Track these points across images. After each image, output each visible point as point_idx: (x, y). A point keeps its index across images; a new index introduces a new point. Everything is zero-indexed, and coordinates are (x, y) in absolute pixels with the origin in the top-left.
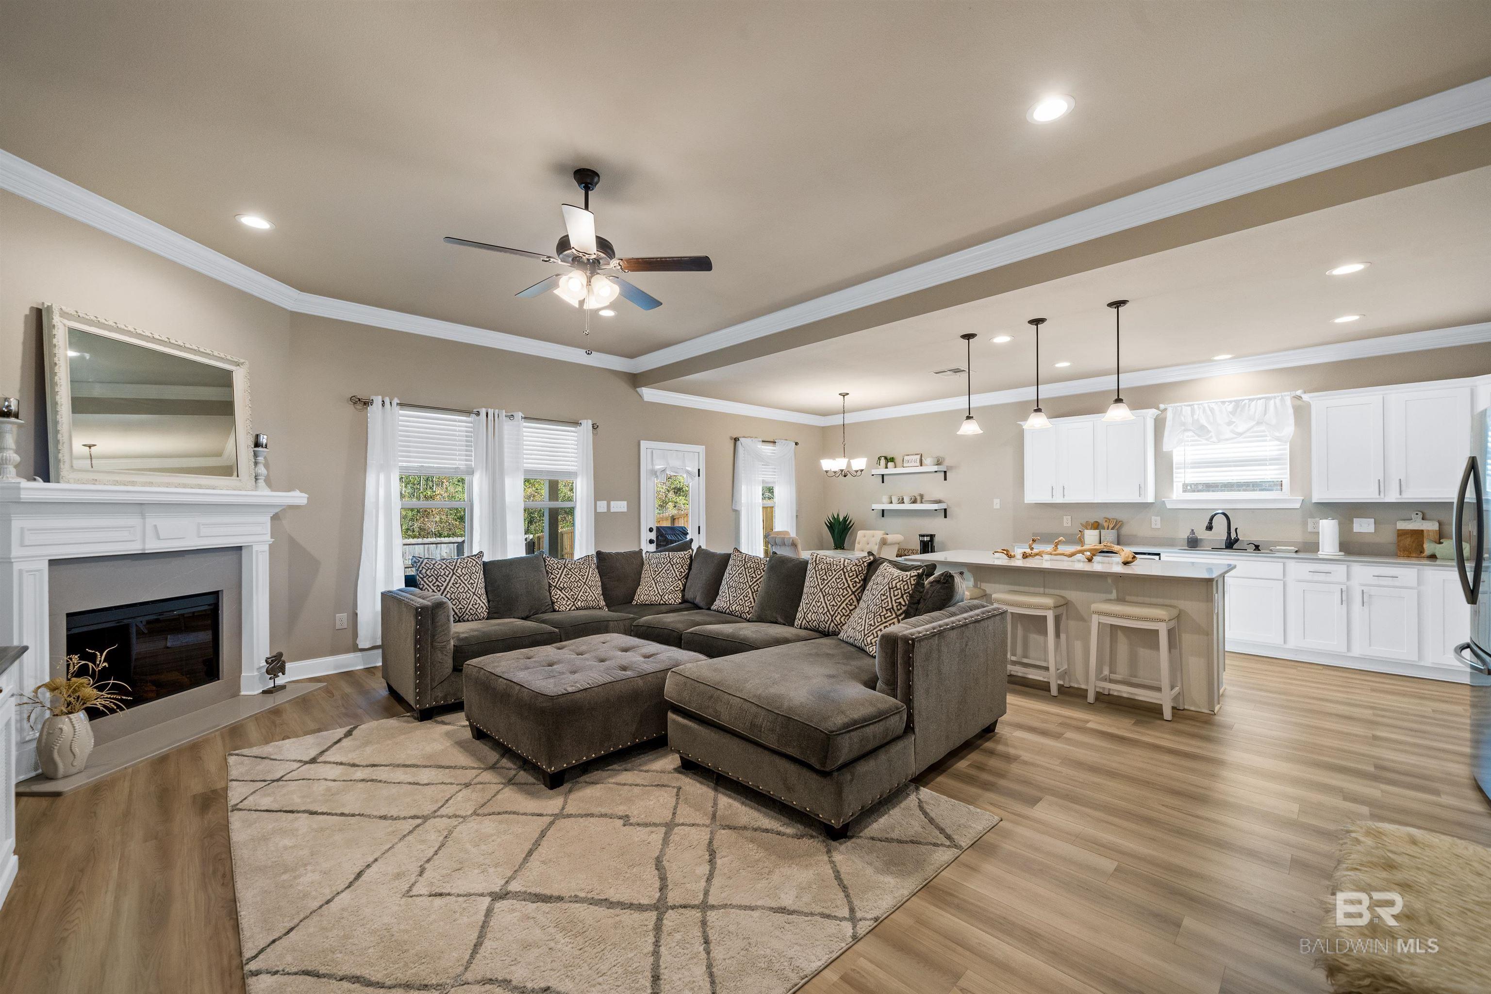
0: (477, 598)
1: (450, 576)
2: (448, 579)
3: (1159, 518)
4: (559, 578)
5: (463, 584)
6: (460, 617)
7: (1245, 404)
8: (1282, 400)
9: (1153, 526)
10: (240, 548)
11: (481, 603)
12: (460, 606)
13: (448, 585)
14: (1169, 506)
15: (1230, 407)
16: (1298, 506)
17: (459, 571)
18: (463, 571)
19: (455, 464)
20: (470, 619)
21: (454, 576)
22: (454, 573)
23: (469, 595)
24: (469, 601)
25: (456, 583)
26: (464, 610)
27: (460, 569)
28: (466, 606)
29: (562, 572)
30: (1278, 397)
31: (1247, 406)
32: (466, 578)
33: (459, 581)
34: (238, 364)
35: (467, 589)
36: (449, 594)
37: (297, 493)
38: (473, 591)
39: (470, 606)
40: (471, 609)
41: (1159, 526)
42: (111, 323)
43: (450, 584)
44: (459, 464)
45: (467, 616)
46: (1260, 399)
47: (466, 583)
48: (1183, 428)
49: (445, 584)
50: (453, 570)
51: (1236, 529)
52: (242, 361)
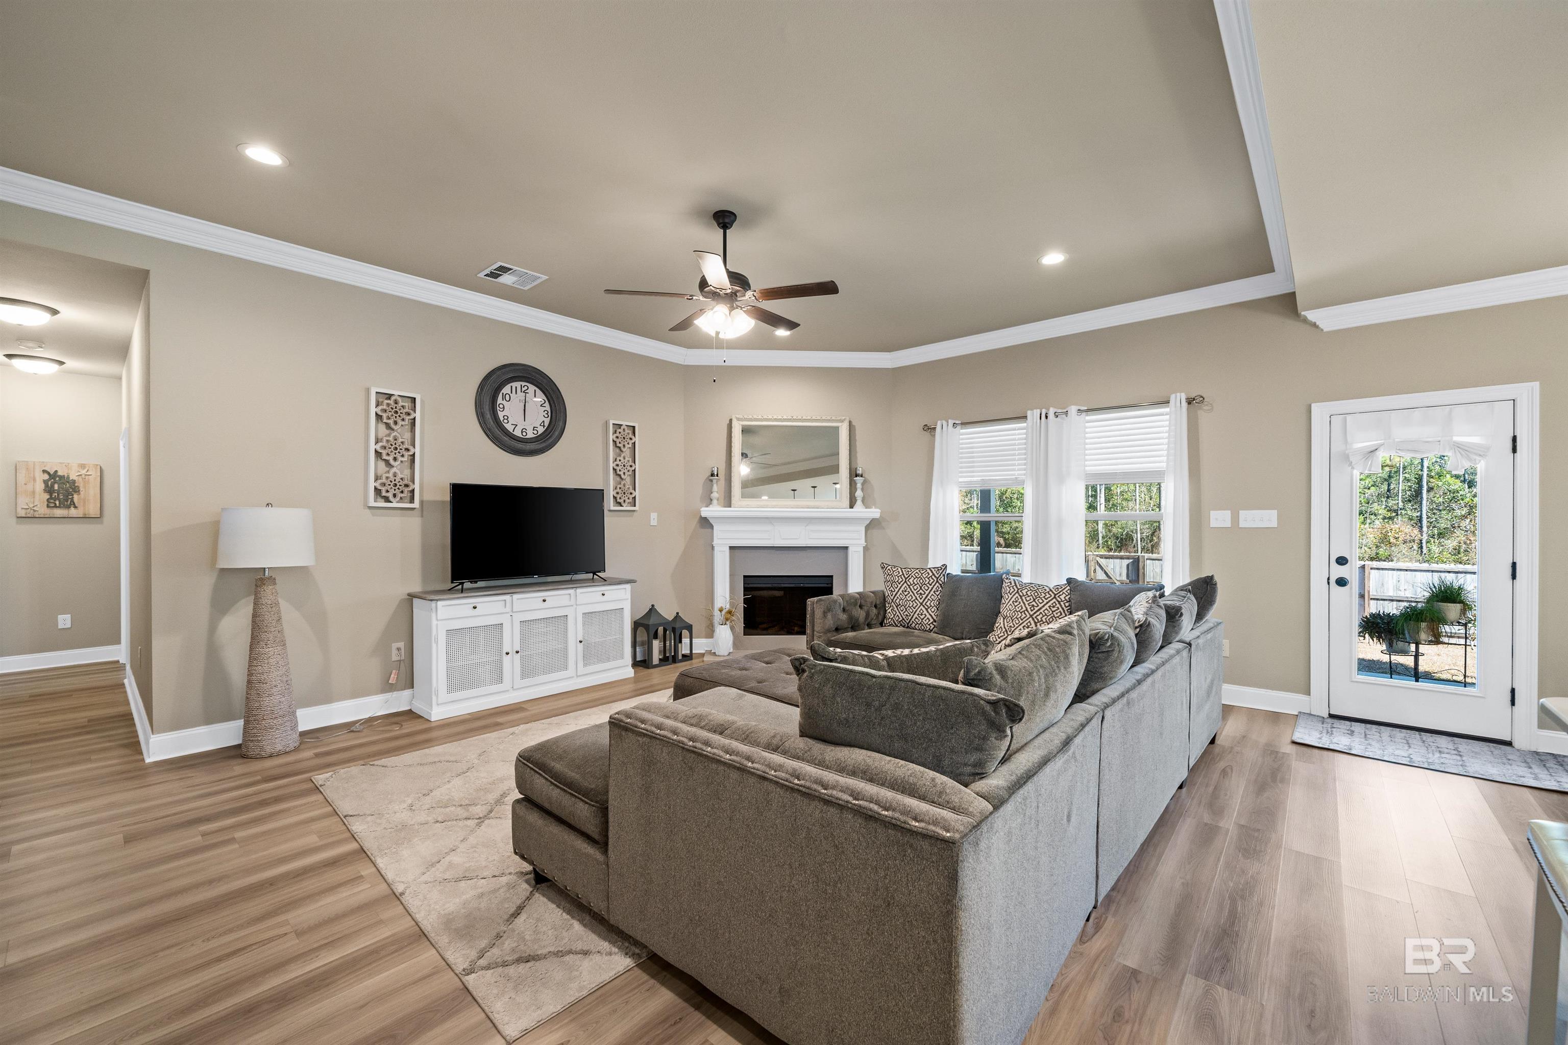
0: (924, 609)
1: (902, 583)
2: (900, 586)
4: (1041, 608)
5: (911, 593)
6: (908, 624)
10: (846, 548)
11: (927, 614)
12: (906, 613)
13: (898, 591)
17: (911, 581)
18: (915, 581)
19: (1014, 475)
20: (917, 627)
21: (905, 584)
22: (905, 582)
23: (915, 604)
24: (915, 610)
25: (905, 591)
26: (910, 618)
27: (913, 578)
28: (912, 614)
29: (1047, 603)
32: (915, 587)
33: (909, 590)
34: (842, 421)
35: (914, 598)
36: (898, 600)
37: (873, 510)
38: (921, 601)
39: (916, 615)
40: (916, 618)
42: (760, 417)
43: (900, 591)
44: (1018, 475)
45: (913, 625)
47: (915, 592)
49: (897, 590)
50: (906, 579)
52: (844, 418)
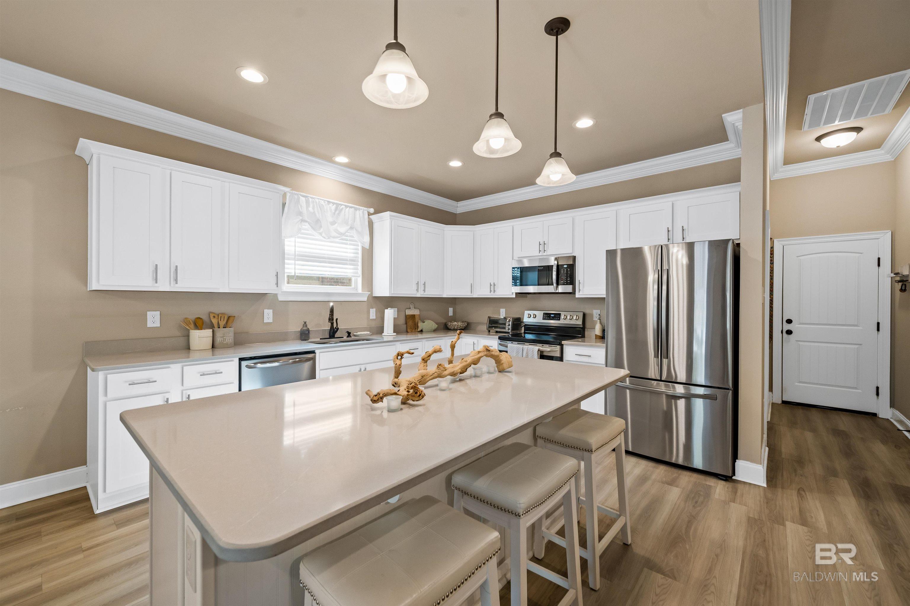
3: (271, 311)
7: (342, 209)
8: (363, 212)
9: (266, 321)
14: (281, 298)
15: (334, 207)
16: (365, 299)
30: (361, 209)
31: (344, 210)
41: (271, 320)
46: (351, 207)
48: (301, 218)
51: (337, 319)
